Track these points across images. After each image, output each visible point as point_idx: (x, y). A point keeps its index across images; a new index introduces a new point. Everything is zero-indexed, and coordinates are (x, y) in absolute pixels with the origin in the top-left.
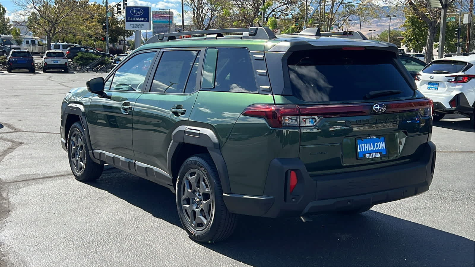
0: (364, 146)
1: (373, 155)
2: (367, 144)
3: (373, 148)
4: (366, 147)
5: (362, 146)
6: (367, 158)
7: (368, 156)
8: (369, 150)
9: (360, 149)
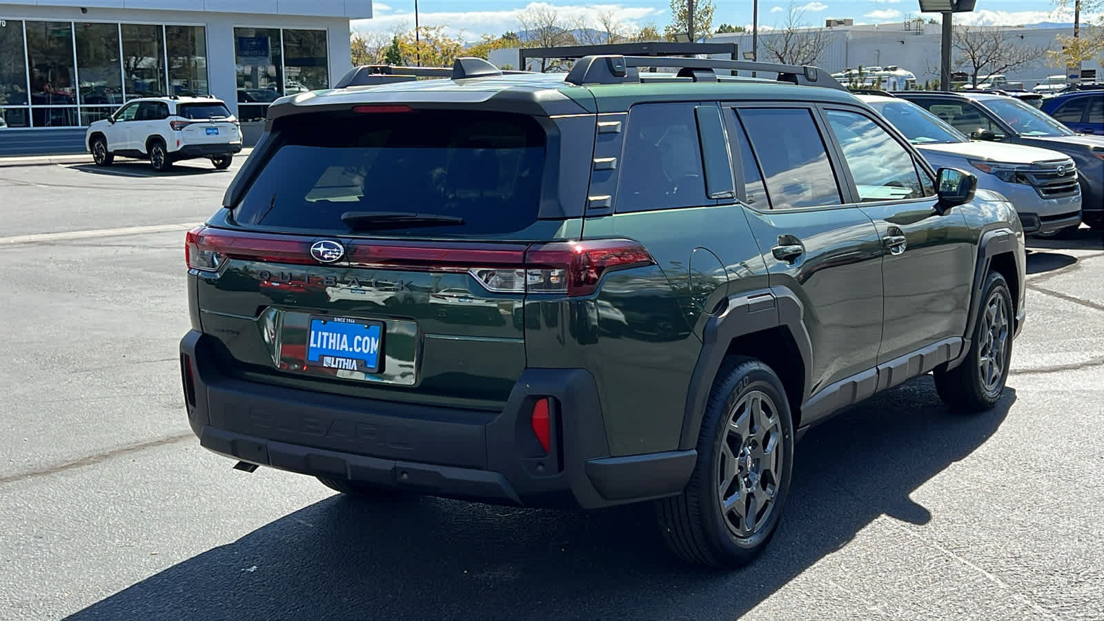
0: (328, 337)
1: (339, 362)
2: (335, 334)
3: (346, 347)
4: (331, 341)
5: (322, 337)
6: (325, 365)
7: (328, 362)
8: (338, 349)
9: (316, 342)
